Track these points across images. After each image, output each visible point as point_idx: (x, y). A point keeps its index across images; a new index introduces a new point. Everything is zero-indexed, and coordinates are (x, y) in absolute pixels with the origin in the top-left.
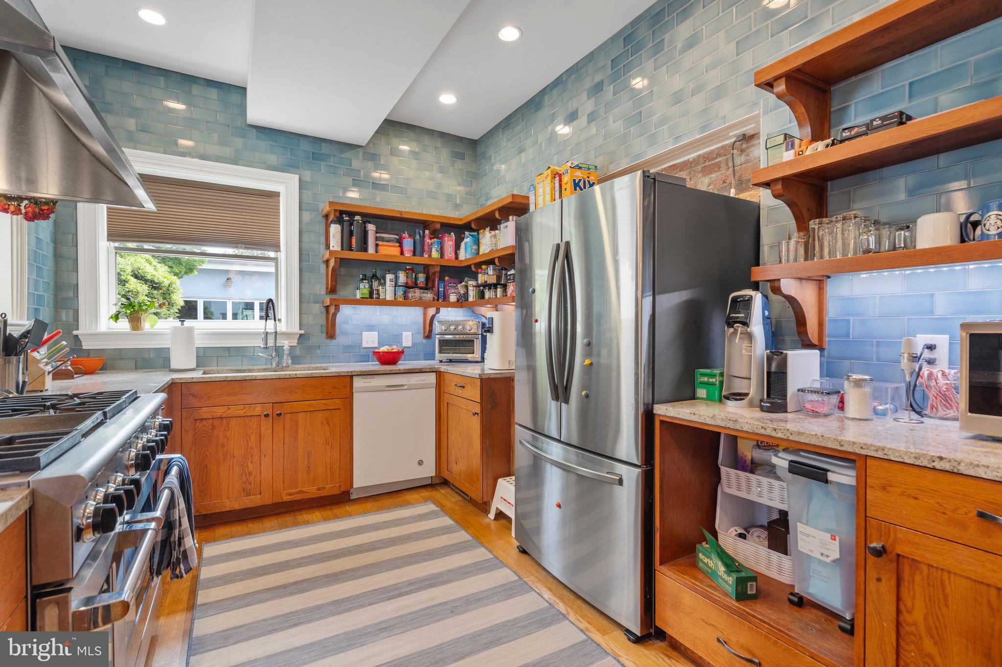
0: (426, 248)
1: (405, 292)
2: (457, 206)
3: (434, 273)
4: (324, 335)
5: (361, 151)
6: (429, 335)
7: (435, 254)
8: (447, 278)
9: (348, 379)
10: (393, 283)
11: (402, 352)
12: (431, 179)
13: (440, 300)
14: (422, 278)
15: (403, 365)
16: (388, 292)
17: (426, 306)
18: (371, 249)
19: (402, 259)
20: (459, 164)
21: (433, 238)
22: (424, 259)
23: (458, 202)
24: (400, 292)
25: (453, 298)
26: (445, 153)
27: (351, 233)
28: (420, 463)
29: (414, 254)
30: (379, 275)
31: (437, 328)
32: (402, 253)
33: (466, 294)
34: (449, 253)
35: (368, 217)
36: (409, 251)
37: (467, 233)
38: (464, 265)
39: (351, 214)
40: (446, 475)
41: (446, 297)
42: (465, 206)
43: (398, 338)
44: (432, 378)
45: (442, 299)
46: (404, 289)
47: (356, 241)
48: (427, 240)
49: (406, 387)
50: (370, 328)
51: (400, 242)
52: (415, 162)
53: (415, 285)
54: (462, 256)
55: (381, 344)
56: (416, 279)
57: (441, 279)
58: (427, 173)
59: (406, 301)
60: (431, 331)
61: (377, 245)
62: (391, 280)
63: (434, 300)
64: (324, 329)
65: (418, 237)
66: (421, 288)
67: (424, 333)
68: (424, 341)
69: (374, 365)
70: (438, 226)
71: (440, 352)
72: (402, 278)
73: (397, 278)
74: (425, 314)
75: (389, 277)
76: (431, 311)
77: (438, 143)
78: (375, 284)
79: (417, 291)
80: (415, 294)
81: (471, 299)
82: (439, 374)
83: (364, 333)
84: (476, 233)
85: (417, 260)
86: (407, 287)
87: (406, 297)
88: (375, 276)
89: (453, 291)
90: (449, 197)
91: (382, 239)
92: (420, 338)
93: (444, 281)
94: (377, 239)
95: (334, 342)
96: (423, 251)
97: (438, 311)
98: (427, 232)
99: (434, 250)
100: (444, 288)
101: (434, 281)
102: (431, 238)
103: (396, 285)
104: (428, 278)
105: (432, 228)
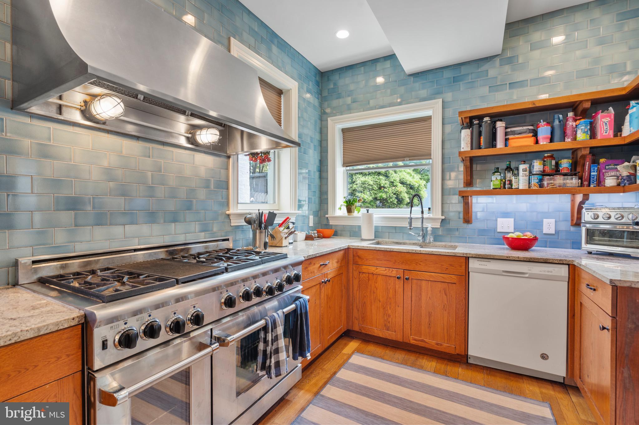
0: (569, 132)
1: (541, 180)
3: (584, 157)
4: (462, 220)
5: (497, 60)
6: (577, 223)
7: (582, 136)
8: (603, 160)
9: (463, 260)
10: (527, 173)
11: (535, 239)
12: (584, 57)
13: (592, 186)
14: (565, 164)
15: (536, 252)
16: (521, 182)
17: (572, 192)
18: (500, 143)
19: (536, 148)
21: (579, 119)
22: (568, 143)
24: (535, 180)
25: (611, 182)
27: (480, 134)
29: (553, 141)
30: (513, 166)
31: (587, 216)
32: (537, 142)
33: (633, 176)
35: (496, 117)
36: (544, 138)
38: (627, 141)
39: (480, 118)
40: (578, 382)
41: (600, 182)
43: (539, 224)
44: (564, 271)
45: (594, 185)
46: (540, 177)
47: (485, 142)
48: (571, 123)
49: (527, 276)
50: (506, 215)
51: (535, 134)
53: (557, 171)
54: (628, 131)
55: (516, 230)
56: (557, 165)
57: (595, 162)
59: (541, 189)
60: (579, 218)
61: (506, 140)
62: (525, 170)
63: (582, 186)
64: (462, 216)
65: (557, 122)
66: (565, 175)
67: (572, 220)
68: (572, 229)
69: (505, 251)
70: (587, 105)
71: (589, 242)
72: (538, 166)
73: (531, 167)
74: (573, 201)
75: (522, 167)
76: (579, 198)
78: (509, 175)
79: (560, 177)
80: (559, 180)
82: (572, 267)
83: (498, 219)
85: (557, 146)
86: (543, 174)
87: (541, 186)
88: (509, 169)
91: (514, 133)
92: (566, 226)
93: (599, 164)
94: (506, 134)
95: (470, 226)
96: (564, 135)
97: (586, 197)
98: (570, 114)
99: (580, 132)
100: (599, 171)
101: (584, 165)
102: (575, 120)
103: (531, 173)
104: (574, 165)
105: (580, 109)
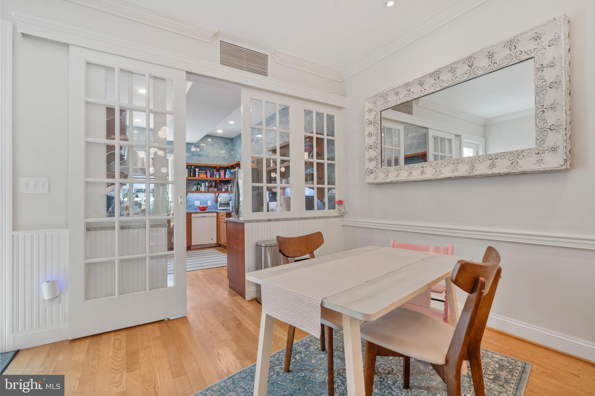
0: (215, 175)
1: (208, 189)
2: (226, 160)
3: (218, 182)
6: (217, 202)
7: (217, 177)
8: (222, 184)
9: (190, 214)
10: (204, 186)
11: (207, 207)
12: (217, 152)
14: (214, 184)
15: (206, 211)
16: (203, 189)
17: (215, 193)
18: (197, 176)
19: (207, 179)
20: (227, 146)
21: (217, 172)
22: (214, 179)
23: (226, 159)
24: (206, 188)
25: (224, 190)
26: (222, 143)
27: (191, 172)
28: (212, 239)
29: (211, 177)
30: (200, 183)
31: (219, 199)
32: (207, 177)
33: (228, 189)
34: (222, 176)
35: (196, 167)
36: (209, 176)
37: (227, 170)
38: (227, 180)
39: (191, 166)
40: (220, 243)
41: (221, 190)
42: (229, 160)
43: (207, 203)
44: (215, 215)
45: (220, 191)
46: (208, 188)
47: (192, 174)
48: (215, 172)
49: (207, 217)
50: (197, 200)
51: (206, 173)
52: (211, 147)
53: (212, 186)
54: (227, 177)
55: (200, 205)
56: (212, 184)
57: (220, 184)
58: (215, 150)
59: (208, 191)
60: (217, 200)
61: (199, 175)
62: (204, 185)
63: (217, 191)
65: (212, 172)
66: (213, 187)
67: (215, 201)
69: (199, 211)
70: (219, 168)
71: (219, 207)
72: (207, 184)
73: (205, 184)
74: (215, 195)
75: (203, 184)
76: (217, 194)
77: (219, 140)
78: (199, 186)
79: (212, 188)
80: (212, 189)
81: (229, 190)
82: (217, 213)
83: (195, 201)
84: (230, 170)
85: (212, 179)
86: (209, 187)
87: (208, 190)
88: (199, 184)
89: (224, 188)
90: (223, 157)
91: (200, 173)
92: (214, 203)
94: (199, 173)
96: (213, 176)
97: (219, 194)
98: (215, 170)
99: (217, 175)
100: (221, 187)
101: (218, 185)
102: (216, 172)
103: (205, 186)
104: (216, 184)
105: (217, 169)
